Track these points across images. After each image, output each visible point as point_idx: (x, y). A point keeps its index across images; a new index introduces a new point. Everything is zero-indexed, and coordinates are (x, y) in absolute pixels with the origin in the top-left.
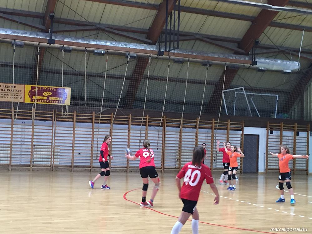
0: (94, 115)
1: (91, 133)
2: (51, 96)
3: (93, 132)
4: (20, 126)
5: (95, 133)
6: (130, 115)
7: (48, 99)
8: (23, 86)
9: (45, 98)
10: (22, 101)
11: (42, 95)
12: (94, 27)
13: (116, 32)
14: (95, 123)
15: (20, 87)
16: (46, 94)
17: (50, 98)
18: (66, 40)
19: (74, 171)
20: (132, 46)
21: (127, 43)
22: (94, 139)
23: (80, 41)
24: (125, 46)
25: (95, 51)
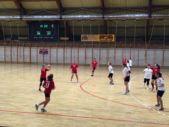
0: (123, 45)
1: (122, 52)
2: (107, 38)
3: (123, 51)
4: (96, 50)
5: (124, 52)
6: (139, 44)
7: (106, 39)
8: (97, 35)
9: (105, 39)
10: (96, 41)
11: (104, 38)
12: (123, 9)
13: (132, 9)
14: (124, 48)
15: (95, 35)
16: (105, 37)
17: (107, 39)
18: (109, 17)
19: (115, 67)
20: (137, 15)
21: (135, 14)
22: (123, 55)
23: (115, 16)
24: (134, 16)
25: (122, 19)
